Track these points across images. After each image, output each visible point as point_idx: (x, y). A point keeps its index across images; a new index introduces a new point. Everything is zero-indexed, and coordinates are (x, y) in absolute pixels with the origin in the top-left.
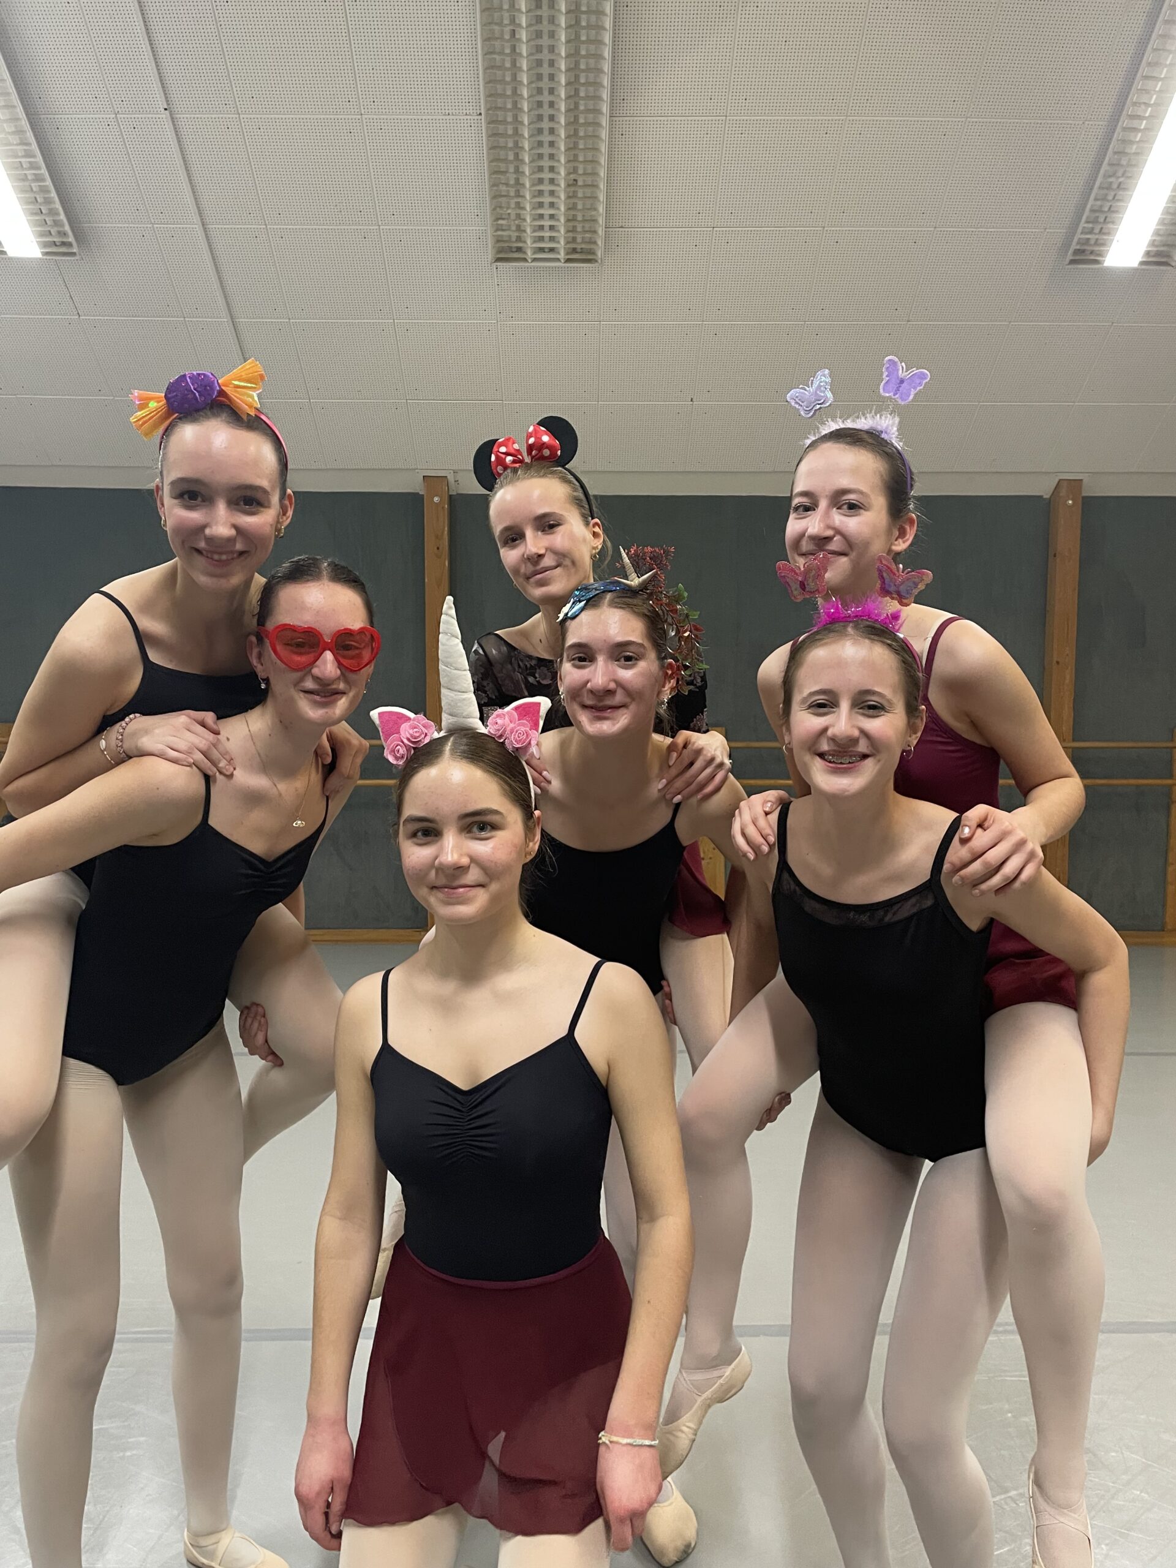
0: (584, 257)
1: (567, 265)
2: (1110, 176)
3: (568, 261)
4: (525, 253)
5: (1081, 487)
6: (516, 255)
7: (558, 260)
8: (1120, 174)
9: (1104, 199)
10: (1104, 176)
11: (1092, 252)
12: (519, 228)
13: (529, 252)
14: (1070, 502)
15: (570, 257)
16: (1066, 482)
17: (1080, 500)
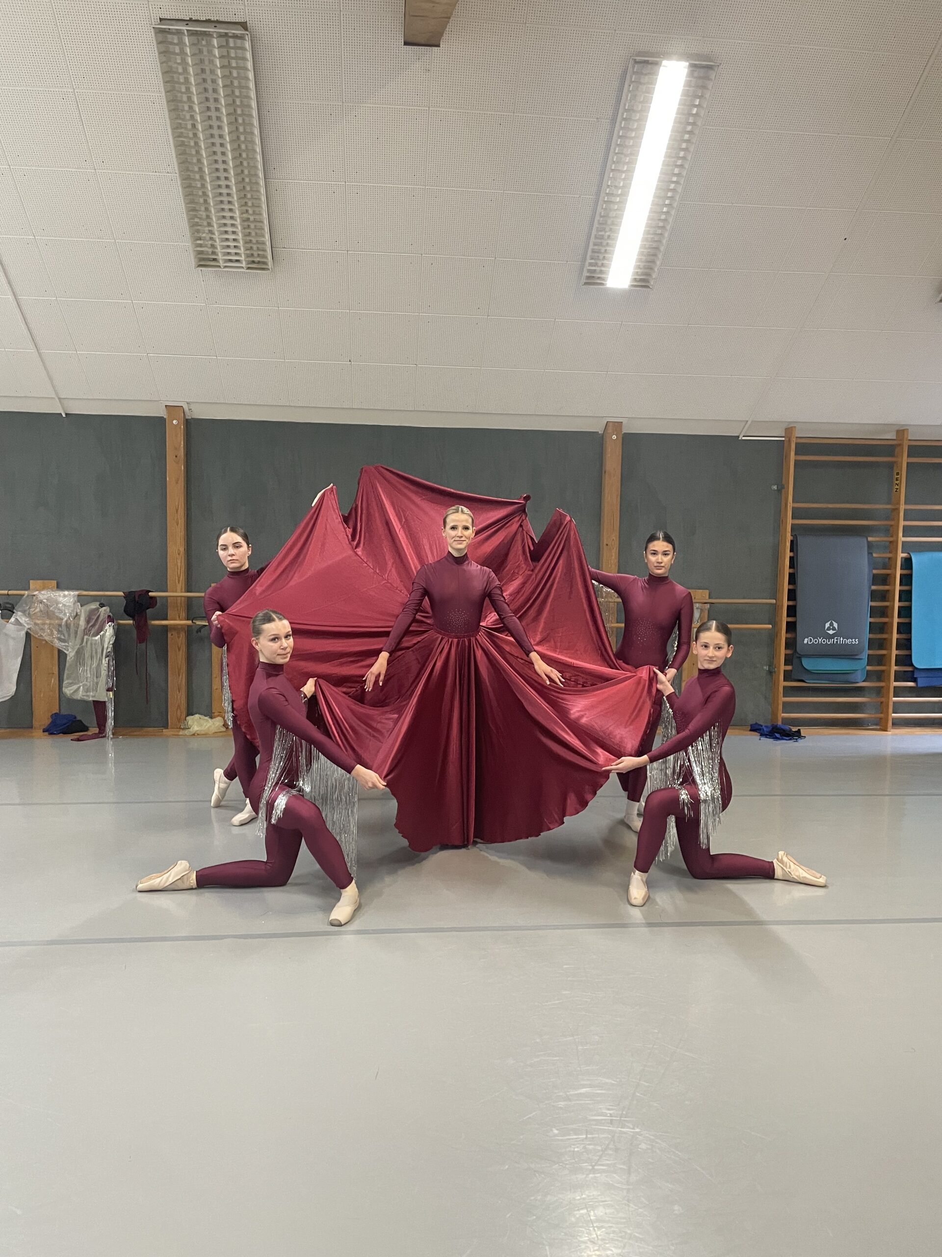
0: (260, 266)
1: (248, 271)
2: (601, 231)
3: (248, 268)
4: (219, 262)
5: (621, 426)
6: (213, 263)
7: (242, 267)
8: (607, 229)
9: (600, 245)
10: (597, 230)
11: (599, 278)
12: (213, 246)
13: (221, 262)
14: (614, 437)
15: (250, 266)
16: (611, 424)
17: (621, 436)
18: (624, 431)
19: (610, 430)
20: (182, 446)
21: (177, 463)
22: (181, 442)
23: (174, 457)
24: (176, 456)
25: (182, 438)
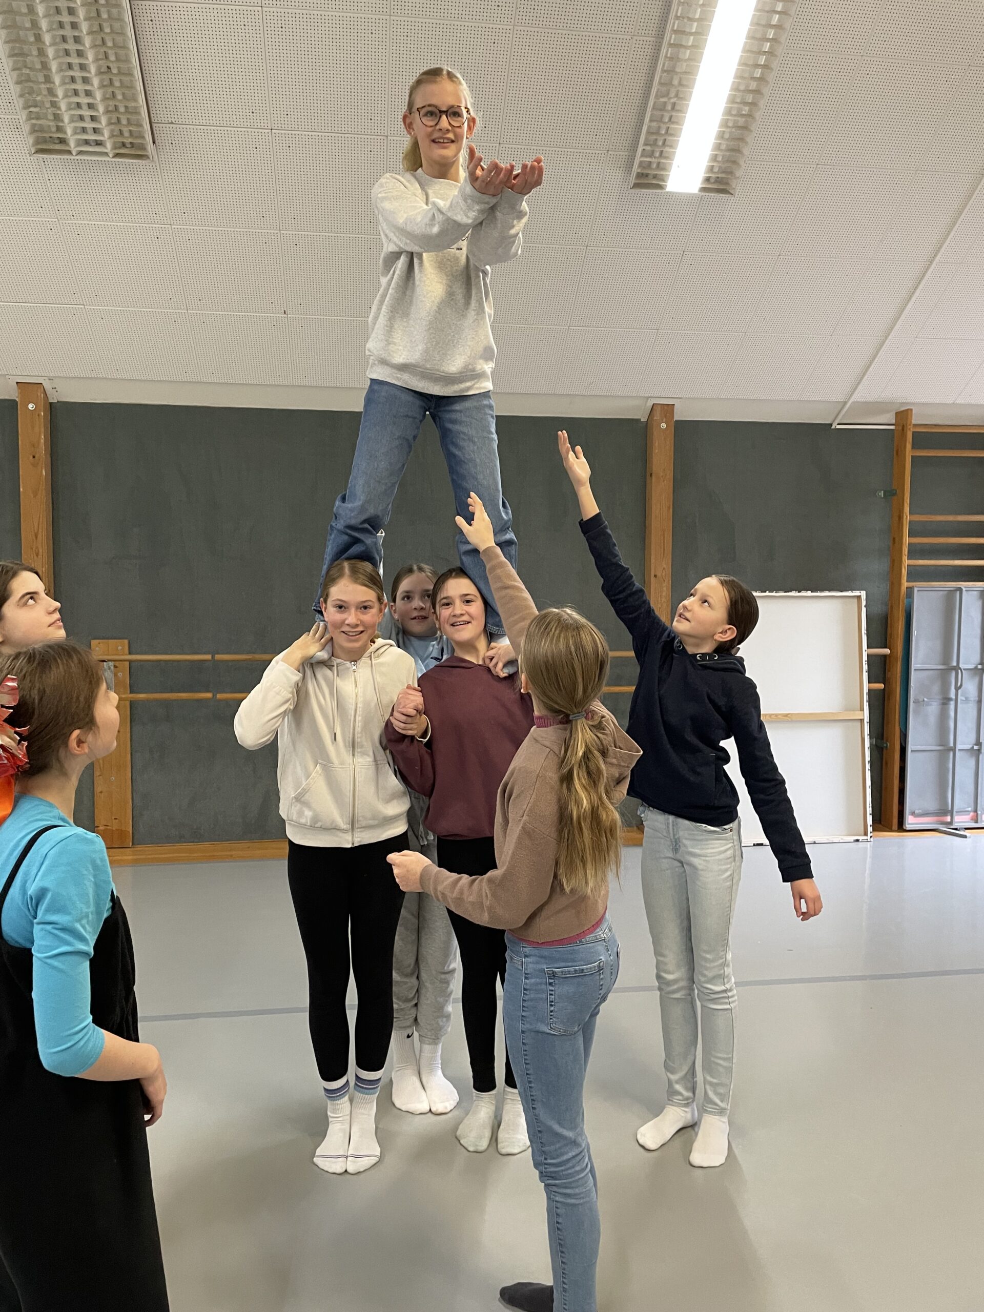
0: (133, 152)
1: (117, 160)
2: (662, 97)
3: (117, 155)
4: (68, 145)
5: (672, 411)
6: (58, 147)
7: (106, 154)
8: (672, 94)
9: (660, 120)
10: (656, 95)
11: (655, 177)
12: (57, 117)
13: (72, 144)
14: (664, 425)
15: (117, 151)
16: (659, 407)
17: (673, 424)
18: (676, 418)
19: (657, 416)
20: (42, 441)
21: (35, 465)
22: (40, 436)
23: (31, 457)
24: (34, 457)
25: (43, 430)
